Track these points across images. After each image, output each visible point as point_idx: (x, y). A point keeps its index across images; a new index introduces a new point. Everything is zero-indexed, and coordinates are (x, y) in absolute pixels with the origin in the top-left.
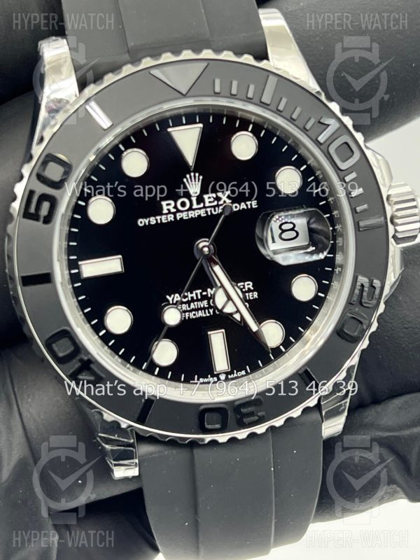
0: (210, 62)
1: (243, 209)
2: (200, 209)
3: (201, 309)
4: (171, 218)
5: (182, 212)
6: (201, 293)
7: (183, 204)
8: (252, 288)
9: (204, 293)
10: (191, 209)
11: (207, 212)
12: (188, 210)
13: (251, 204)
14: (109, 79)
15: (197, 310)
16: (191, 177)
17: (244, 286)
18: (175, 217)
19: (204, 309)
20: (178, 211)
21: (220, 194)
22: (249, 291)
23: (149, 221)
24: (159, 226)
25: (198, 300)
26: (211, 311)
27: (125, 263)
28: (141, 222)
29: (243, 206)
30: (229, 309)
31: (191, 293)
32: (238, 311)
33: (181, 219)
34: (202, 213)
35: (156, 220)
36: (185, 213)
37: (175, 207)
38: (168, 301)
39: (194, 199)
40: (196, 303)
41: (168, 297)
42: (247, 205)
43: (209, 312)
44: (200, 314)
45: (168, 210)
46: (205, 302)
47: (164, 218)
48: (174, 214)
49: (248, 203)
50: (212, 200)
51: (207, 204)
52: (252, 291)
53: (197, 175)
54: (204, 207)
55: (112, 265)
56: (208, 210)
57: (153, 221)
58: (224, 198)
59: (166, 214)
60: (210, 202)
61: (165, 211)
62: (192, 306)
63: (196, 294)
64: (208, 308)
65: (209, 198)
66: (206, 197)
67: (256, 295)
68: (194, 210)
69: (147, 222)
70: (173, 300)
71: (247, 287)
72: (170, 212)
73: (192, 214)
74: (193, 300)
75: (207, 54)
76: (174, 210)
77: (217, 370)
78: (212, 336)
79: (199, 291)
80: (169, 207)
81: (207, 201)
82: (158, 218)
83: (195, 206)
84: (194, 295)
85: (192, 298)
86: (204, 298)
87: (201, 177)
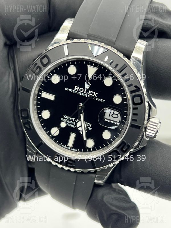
0: (108, 50)
1: (99, 101)
2: (86, 94)
3: (72, 124)
4: (76, 92)
5: (80, 92)
6: (74, 120)
7: (81, 90)
8: (91, 126)
9: (75, 120)
10: (83, 92)
11: (88, 96)
12: (82, 92)
13: (102, 101)
14: (75, 40)
15: (71, 124)
16: (88, 83)
17: (89, 124)
18: (77, 93)
19: (73, 125)
20: (79, 91)
21: (94, 93)
22: (90, 127)
23: (69, 90)
24: (71, 92)
25: (72, 121)
26: (75, 127)
27: (55, 98)
28: (66, 89)
29: (100, 100)
30: (80, 129)
31: (72, 118)
32: (82, 131)
33: (79, 94)
34: (86, 95)
35: (71, 90)
36: (80, 93)
37: (79, 89)
38: (63, 116)
39: (85, 90)
40: (71, 122)
41: (64, 115)
42: (101, 100)
43: (74, 127)
44: (71, 126)
45: (76, 89)
46: (75, 123)
47: (74, 91)
48: (77, 91)
49: (102, 100)
50: (91, 93)
51: (89, 94)
52: (91, 127)
53: (90, 83)
54: (88, 94)
55: (51, 97)
56: (89, 96)
57: (70, 90)
58: (95, 94)
59: (75, 90)
60: (90, 93)
61: (75, 89)
62: (70, 122)
63: (73, 119)
64: (74, 125)
65: (90, 92)
66: (90, 91)
67: (91, 129)
68: (84, 93)
69: (68, 89)
70: (65, 117)
71: (89, 125)
72: (76, 90)
73: (83, 94)
74: (71, 120)
75: (109, 47)
76: (78, 90)
77: (68, 145)
78: (72, 134)
79: (74, 119)
80: (77, 89)
81: (89, 92)
82: (72, 90)
83: (85, 92)
84: (72, 119)
85: (71, 119)
86: (74, 121)
87: (91, 84)
